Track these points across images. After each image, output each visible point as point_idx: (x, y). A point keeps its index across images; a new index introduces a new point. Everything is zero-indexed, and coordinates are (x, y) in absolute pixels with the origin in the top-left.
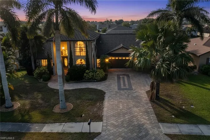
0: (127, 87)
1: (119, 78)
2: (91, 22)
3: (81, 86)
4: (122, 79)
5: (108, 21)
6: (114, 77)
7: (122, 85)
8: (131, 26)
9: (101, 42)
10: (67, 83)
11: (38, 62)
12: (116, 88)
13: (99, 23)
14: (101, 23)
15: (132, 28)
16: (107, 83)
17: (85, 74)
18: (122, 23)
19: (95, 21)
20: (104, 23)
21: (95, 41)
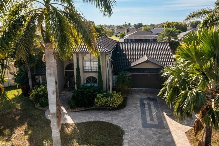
0: (156, 121)
1: (143, 104)
2: (108, 25)
3: (89, 118)
4: (146, 106)
5: (126, 25)
6: (136, 102)
7: (148, 118)
8: (152, 30)
9: (118, 53)
10: (71, 111)
11: (37, 79)
12: (140, 123)
13: (116, 26)
14: (119, 26)
15: (153, 32)
16: (126, 112)
17: (96, 100)
18: (142, 27)
19: (112, 25)
20: (122, 27)
21: (111, 54)
